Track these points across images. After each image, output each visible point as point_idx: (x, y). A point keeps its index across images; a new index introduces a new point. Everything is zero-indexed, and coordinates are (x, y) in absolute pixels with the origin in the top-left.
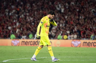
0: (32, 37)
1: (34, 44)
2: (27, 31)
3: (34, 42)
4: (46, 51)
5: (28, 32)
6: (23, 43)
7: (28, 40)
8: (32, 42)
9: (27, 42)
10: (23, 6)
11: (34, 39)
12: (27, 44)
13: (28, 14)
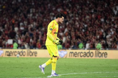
0: (82, 47)
1: (85, 56)
2: (76, 40)
3: (85, 53)
4: (101, 65)
5: (78, 41)
6: (71, 54)
7: (78, 51)
8: (82, 53)
9: (76, 53)
10: (71, 8)
11: (85, 49)
12: (76, 55)
13: (77, 18)
